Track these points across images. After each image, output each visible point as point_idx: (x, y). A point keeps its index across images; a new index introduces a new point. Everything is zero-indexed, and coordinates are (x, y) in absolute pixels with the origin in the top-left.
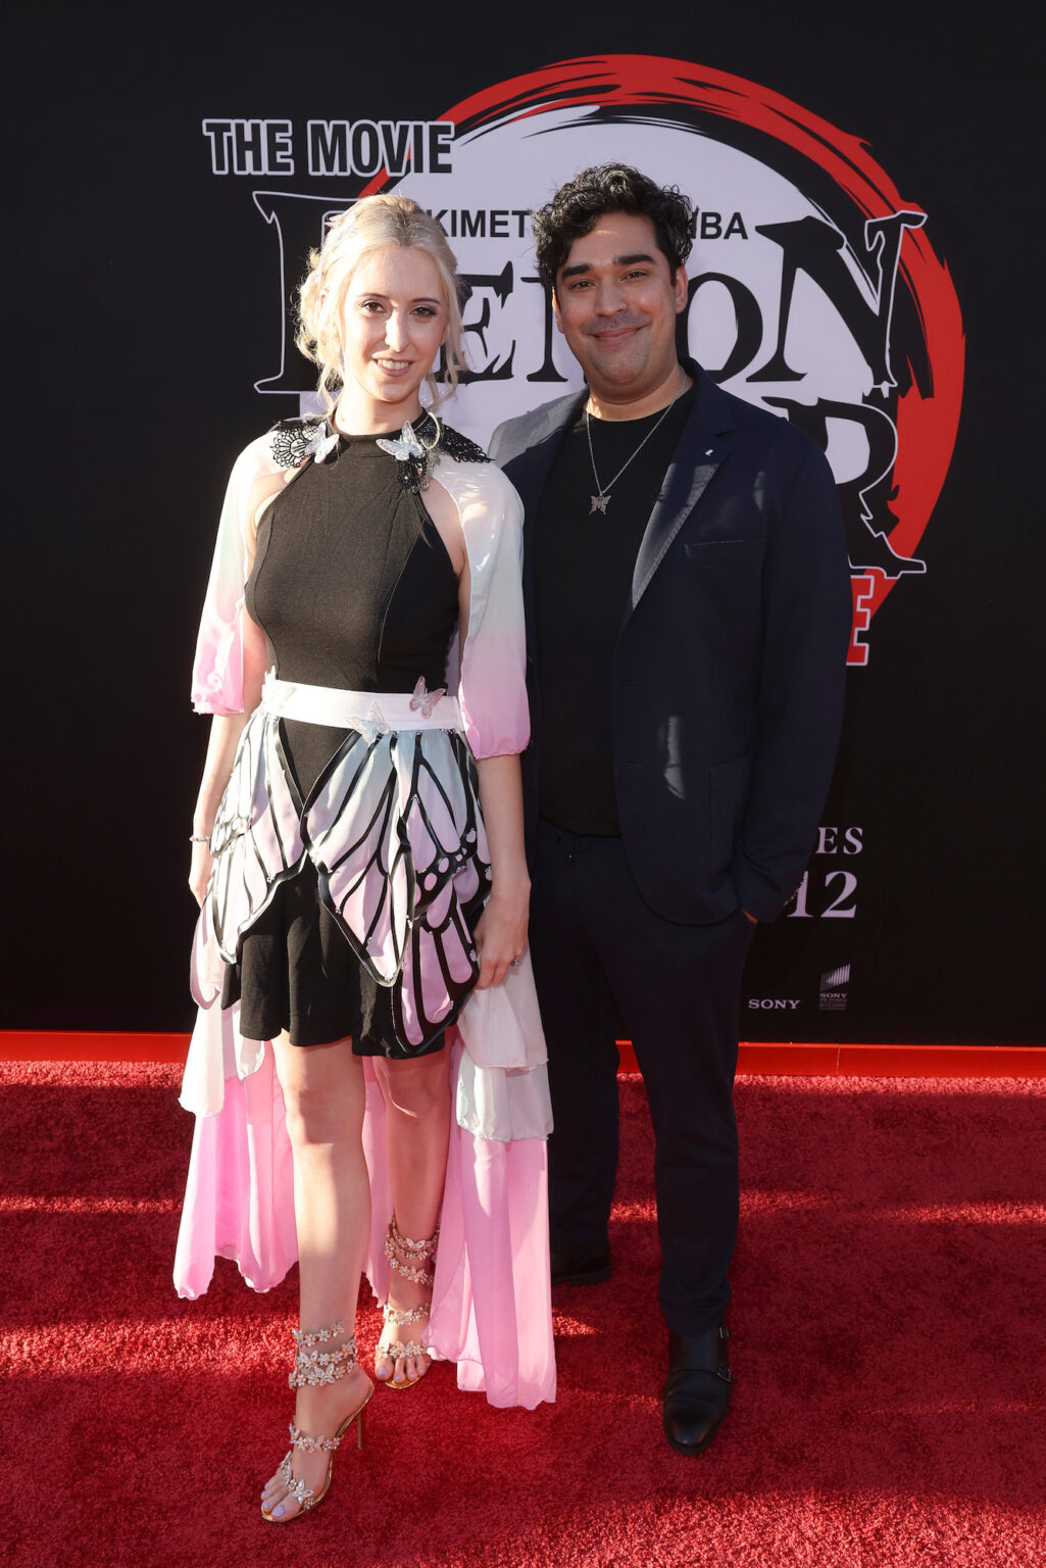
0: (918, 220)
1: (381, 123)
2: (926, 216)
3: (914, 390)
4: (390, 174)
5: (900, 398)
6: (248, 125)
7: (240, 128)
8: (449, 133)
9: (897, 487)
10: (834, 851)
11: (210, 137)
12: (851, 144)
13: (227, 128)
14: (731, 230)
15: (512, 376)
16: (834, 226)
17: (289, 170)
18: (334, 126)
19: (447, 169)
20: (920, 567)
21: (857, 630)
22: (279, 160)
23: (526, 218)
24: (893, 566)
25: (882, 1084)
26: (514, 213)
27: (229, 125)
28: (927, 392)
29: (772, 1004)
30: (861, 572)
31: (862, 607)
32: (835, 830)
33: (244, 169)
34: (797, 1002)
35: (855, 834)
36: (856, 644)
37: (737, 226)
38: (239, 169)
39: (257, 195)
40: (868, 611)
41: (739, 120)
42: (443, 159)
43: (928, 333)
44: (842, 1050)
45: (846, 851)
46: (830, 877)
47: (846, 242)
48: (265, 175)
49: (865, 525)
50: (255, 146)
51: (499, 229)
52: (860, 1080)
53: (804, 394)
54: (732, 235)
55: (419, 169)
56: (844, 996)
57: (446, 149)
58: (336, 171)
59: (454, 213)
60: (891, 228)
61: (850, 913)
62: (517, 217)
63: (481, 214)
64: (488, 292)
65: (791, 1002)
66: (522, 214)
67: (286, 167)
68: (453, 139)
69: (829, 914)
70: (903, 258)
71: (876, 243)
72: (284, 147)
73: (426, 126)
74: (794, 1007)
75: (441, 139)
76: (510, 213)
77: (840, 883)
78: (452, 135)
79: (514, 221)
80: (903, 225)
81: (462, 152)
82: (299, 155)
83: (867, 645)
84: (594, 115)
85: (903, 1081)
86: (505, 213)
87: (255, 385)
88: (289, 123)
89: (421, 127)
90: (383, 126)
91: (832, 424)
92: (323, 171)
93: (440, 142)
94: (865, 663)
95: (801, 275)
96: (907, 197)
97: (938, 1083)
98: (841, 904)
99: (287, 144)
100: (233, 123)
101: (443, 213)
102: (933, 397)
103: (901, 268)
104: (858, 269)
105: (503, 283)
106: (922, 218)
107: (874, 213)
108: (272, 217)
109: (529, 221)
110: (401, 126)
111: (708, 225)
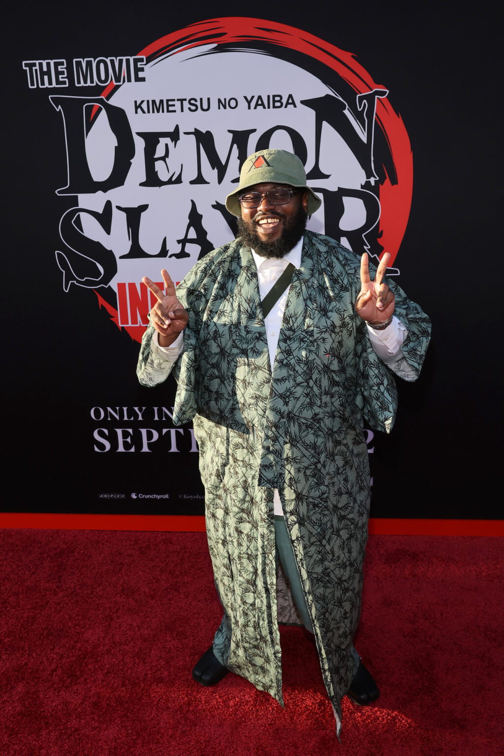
0: (383, 93)
1: (109, 58)
2: (388, 91)
3: (387, 181)
4: (116, 84)
5: (380, 185)
7: (41, 64)
8: (143, 61)
9: (382, 231)
11: (26, 70)
12: (347, 56)
13: (34, 65)
14: (288, 103)
15: (182, 182)
16: (341, 99)
17: (66, 84)
18: (87, 61)
19: (143, 79)
20: (396, 272)
22: (61, 80)
23: (184, 102)
26: (178, 100)
27: (35, 63)
28: (394, 181)
33: (44, 85)
37: (291, 101)
38: (41, 85)
39: (51, 98)
41: (289, 47)
42: (141, 75)
43: (393, 152)
47: (347, 107)
48: (54, 87)
50: (48, 73)
51: (171, 108)
53: (331, 185)
54: (288, 106)
55: (129, 80)
57: (142, 70)
58: (89, 84)
59: (148, 101)
60: (370, 99)
61: (372, 452)
62: (180, 102)
63: (161, 101)
64: (168, 140)
66: (182, 101)
67: (64, 83)
68: (145, 65)
70: (378, 114)
71: (363, 106)
72: (63, 73)
73: (131, 59)
75: (139, 65)
76: (176, 100)
78: (145, 63)
79: (178, 104)
80: (376, 97)
81: (150, 70)
82: (70, 77)
84: (215, 49)
86: (174, 100)
88: (64, 61)
89: (129, 59)
90: (111, 60)
91: (346, 200)
92: (82, 84)
93: (139, 66)
95: (325, 124)
96: (377, 82)
99: (64, 71)
100: (37, 62)
101: (142, 102)
102: (397, 184)
103: (377, 118)
104: (355, 121)
105: (174, 136)
106: (386, 92)
107: (361, 91)
108: (59, 108)
109: (186, 104)
110: (119, 60)
111: (276, 102)
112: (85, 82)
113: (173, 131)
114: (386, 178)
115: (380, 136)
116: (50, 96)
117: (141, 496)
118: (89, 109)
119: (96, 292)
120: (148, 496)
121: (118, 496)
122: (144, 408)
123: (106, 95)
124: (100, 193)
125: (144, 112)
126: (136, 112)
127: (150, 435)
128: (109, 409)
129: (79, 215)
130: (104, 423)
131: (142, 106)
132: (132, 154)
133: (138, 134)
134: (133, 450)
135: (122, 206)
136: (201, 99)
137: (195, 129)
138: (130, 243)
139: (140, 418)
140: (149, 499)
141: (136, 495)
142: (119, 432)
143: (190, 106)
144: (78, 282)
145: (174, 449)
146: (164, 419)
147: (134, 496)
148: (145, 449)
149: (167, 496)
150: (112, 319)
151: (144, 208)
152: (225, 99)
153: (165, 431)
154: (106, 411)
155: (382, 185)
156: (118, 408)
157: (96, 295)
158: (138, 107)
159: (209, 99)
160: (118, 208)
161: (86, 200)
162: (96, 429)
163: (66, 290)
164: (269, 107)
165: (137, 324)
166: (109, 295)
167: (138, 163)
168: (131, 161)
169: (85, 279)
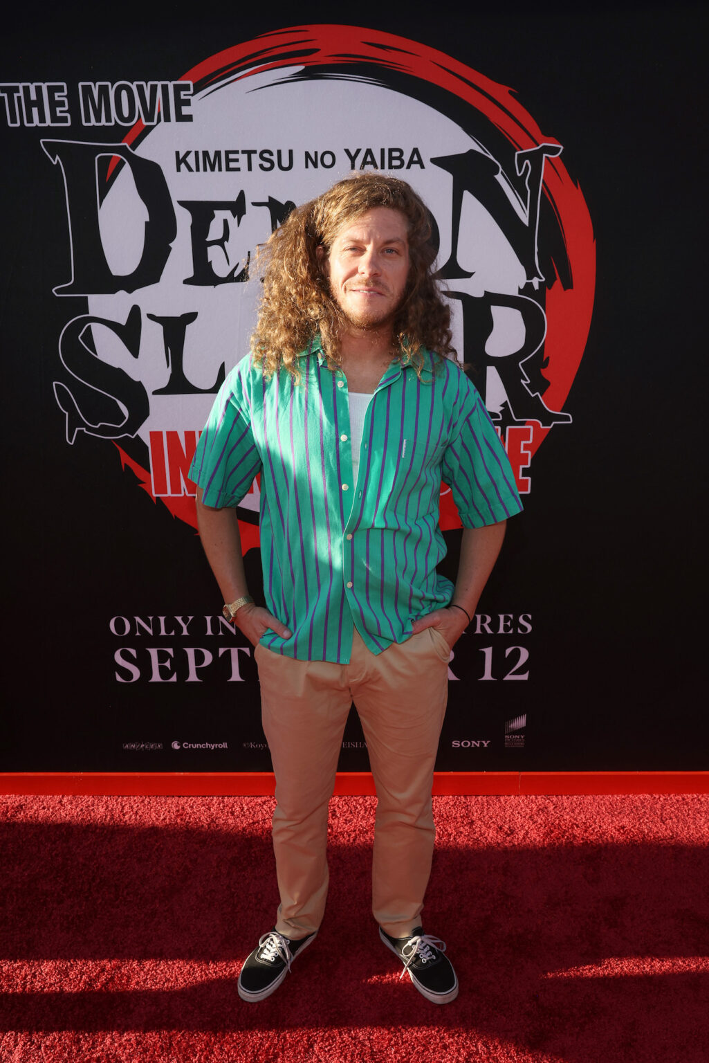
0: (555, 151)
1: (136, 83)
2: (562, 148)
3: (558, 283)
4: (146, 124)
5: (547, 290)
6: (32, 87)
7: (26, 90)
8: (190, 90)
9: (548, 358)
10: (511, 632)
11: (4, 97)
12: (501, 92)
13: (16, 89)
14: (411, 162)
16: (491, 157)
17: (67, 122)
18: (99, 86)
19: (189, 118)
20: (567, 418)
21: (521, 467)
22: (59, 114)
23: (252, 155)
24: (547, 418)
25: (552, 801)
26: (243, 152)
27: (18, 87)
28: (568, 284)
29: (469, 744)
30: (523, 423)
31: (524, 449)
32: (511, 616)
33: (32, 122)
34: (488, 742)
35: (526, 619)
36: (520, 478)
37: (416, 158)
38: (28, 122)
39: (43, 142)
40: (529, 452)
41: (414, 75)
42: (185, 110)
43: (567, 240)
44: (522, 776)
45: (519, 631)
46: (508, 651)
47: (501, 169)
48: (49, 126)
49: (524, 387)
50: (39, 103)
51: (232, 165)
52: (536, 798)
53: (474, 288)
54: (412, 166)
55: (167, 119)
56: (522, 737)
57: (188, 103)
58: (103, 122)
59: (197, 153)
60: (535, 158)
61: (525, 677)
62: (246, 155)
63: (218, 154)
64: (227, 214)
65: (484, 742)
66: (249, 153)
67: (64, 120)
68: (192, 95)
69: (508, 677)
70: (546, 182)
71: (524, 169)
72: (62, 104)
73: (171, 85)
74: (486, 746)
75: (183, 95)
76: (240, 152)
77: (516, 654)
78: (191, 92)
79: (243, 158)
80: (544, 155)
81: (199, 104)
82: (74, 110)
83: (529, 479)
84: (301, 73)
85: (568, 798)
86: (237, 152)
87: (53, 290)
88: (64, 84)
89: (167, 86)
90: (137, 85)
91: (496, 311)
92: (93, 122)
93: (183, 97)
94: (529, 492)
95: (467, 195)
96: (547, 133)
97: (594, 799)
98: (517, 669)
99: (63, 102)
100: (21, 85)
101: (188, 153)
102: (572, 288)
103: (544, 190)
104: (511, 191)
105: (238, 207)
106: (560, 148)
107: (521, 146)
108: (57, 160)
109: (256, 159)
110: (151, 85)
111: (393, 159)
112: (98, 120)
113: (235, 200)
114: (556, 279)
115: (549, 216)
116: (42, 141)
117: (186, 745)
118: (104, 162)
119: (117, 446)
120: (197, 746)
121: (152, 746)
122: (191, 618)
123: (131, 141)
124: (122, 293)
126: (179, 170)
127: (199, 658)
128: (138, 619)
129: (90, 327)
130: (130, 640)
131: (187, 159)
132: (172, 234)
133: (182, 203)
134: (174, 679)
136: (279, 152)
137: (270, 198)
138: (169, 371)
139: (185, 633)
140: (199, 749)
141: (178, 745)
142: (153, 653)
143: (262, 162)
144: (89, 429)
145: (236, 677)
146: (221, 633)
147: (176, 746)
148: (193, 677)
149: (225, 745)
150: (140, 485)
151: (191, 317)
152: (316, 153)
153: (222, 651)
154: (133, 623)
155: (550, 289)
156: (151, 618)
157: (117, 448)
158: (181, 161)
159: (291, 152)
160: (151, 317)
161: (101, 305)
162: (117, 650)
163: (71, 442)
164: (383, 167)
165: (181, 493)
166: (138, 449)
167: (181, 248)
168: (171, 245)
169: (100, 424)
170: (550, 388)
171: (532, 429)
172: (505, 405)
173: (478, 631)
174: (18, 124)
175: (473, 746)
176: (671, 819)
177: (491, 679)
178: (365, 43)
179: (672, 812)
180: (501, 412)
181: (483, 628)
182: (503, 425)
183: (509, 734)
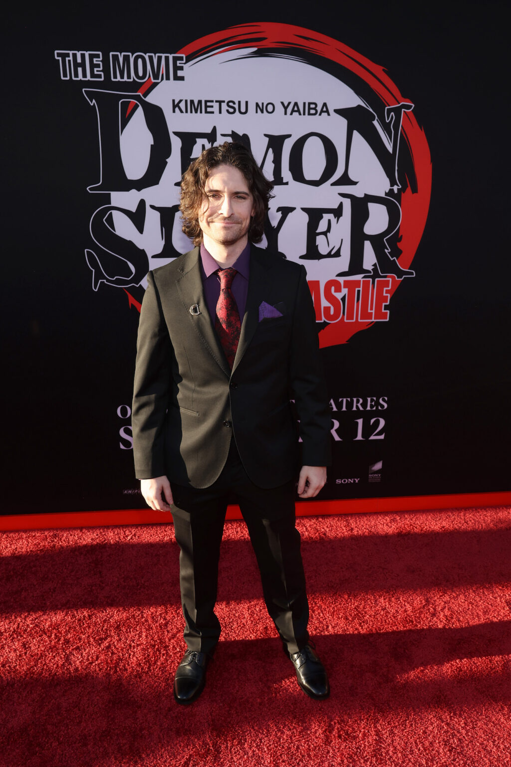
0: (409, 107)
1: (148, 54)
2: (413, 105)
3: (409, 189)
4: (153, 81)
5: (402, 193)
6: (79, 54)
7: (75, 56)
8: (183, 60)
9: (402, 236)
10: (374, 408)
11: (59, 60)
12: (378, 70)
13: (68, 55)
14: (322, 111)
16: (371, 110)
17: (101, 78)
18: (124, 55)
19: (182, 78)
20: (412, 274)
21: (384, 304)
22: (96, 73)
23: (222, 104)
24: (400, 273)
26: (216, 101)
27: (69, 54)
28: (415, 190)
29: (347, 481)
30: (385, 277)
31: (386, 293)
32: (375, 398)
33: (78, 77)
34: (359, 479)
35: (384, 400)
36: (383, 311)
37: (325, 109)
38: (75, 77)
39: (85, 91)
40: (389, 295)
41: (325, 56)
42: (180, 73)
43: (415, 162)
45: (380, 408)
46: (372, 421)
47: (376, 118)
48: (89, 80)
49: (387, 254)
50: (83, 65)
51: (209, 109)
53: (358, 191)
54: (323, 114)
55: (168, 78)
56: (379, 475)
57: (181, 68)
58: (125, 79)
59: (186, 101)
60: (397, 111)
61: (382, 437)
62: (218, 104)
63: (200, 102)
64: (204, 141)
65: (356, 479)
66: (220, 102)
67: (100, 76)
68: (185, 64)
69: (372, 438)
70: (403, 126)
71: (390, 118)
72: (98, 66)
73: (171, 56)
74: (357, 482)
75: (179, 63)
76: (214, 101)
77: (377, 423)
78: (184, 61)
79: (216, 105)
80: (403, 110)
81: (189, 70)
82: (106, 70)
83: (388, 311)
84: (254, 53)
86: (212, 101)
87: (88, 189)
88: (100, 53)
89: (168, 57)
90: (149, 56)
91: (372, 206)
92: (119, 79)
93: (178, 65)
94: (388, 320)
95: (356, 134)
98: (378, 432)
99: (99, 64)
100: (71, 53)
101: (181, 101)
102: (417, 192)
103: (403, 131)
104: (383, 132)
105: (211, 136)
106: (412, 106)
107: (390, 104)
108: (93, 102)
109: (224, 106)
110: (158, 56)
111: (311, 109)
112: (122, 77)
113: (210, 132)
114: (408, 187)
115: (405, 147)
116: (83, 90)
118: (125, 105)
119: (126, 292)
123: (144, 92)
124: (134, 191)
125: (182, 112)
126: (174, 111)
129: (111, 213)
131: (180, 105)
132: (168, 153)
133: (176, 133)
135: (157, 205)
136: (239, 102)
137: (233, 131)
138: (163, 242)
143: (228, 108)
144: (108, 281)
152: (263, 104)
155: (404, 193)
158: (175, 106)
159: (247, 103)
160: (152, 207)
161: (119, 198)
162: (122, 427)
163: (96, 289)
164: (304, 114)
167: (174, 162)
168: (167, 160)
169: (116, 277)
170: (402, 255)
171: (391, 280)
172: (375, 265)
173: (354, 409)
174: (68, 78)
175: (349, 482)
176: (470, 521)
177: (362, 439)
178: (296, 35)
179: (471, 517)
180: (372, 270)
181: (357, 407)
182: (373, 277)
183: (371, 474)
